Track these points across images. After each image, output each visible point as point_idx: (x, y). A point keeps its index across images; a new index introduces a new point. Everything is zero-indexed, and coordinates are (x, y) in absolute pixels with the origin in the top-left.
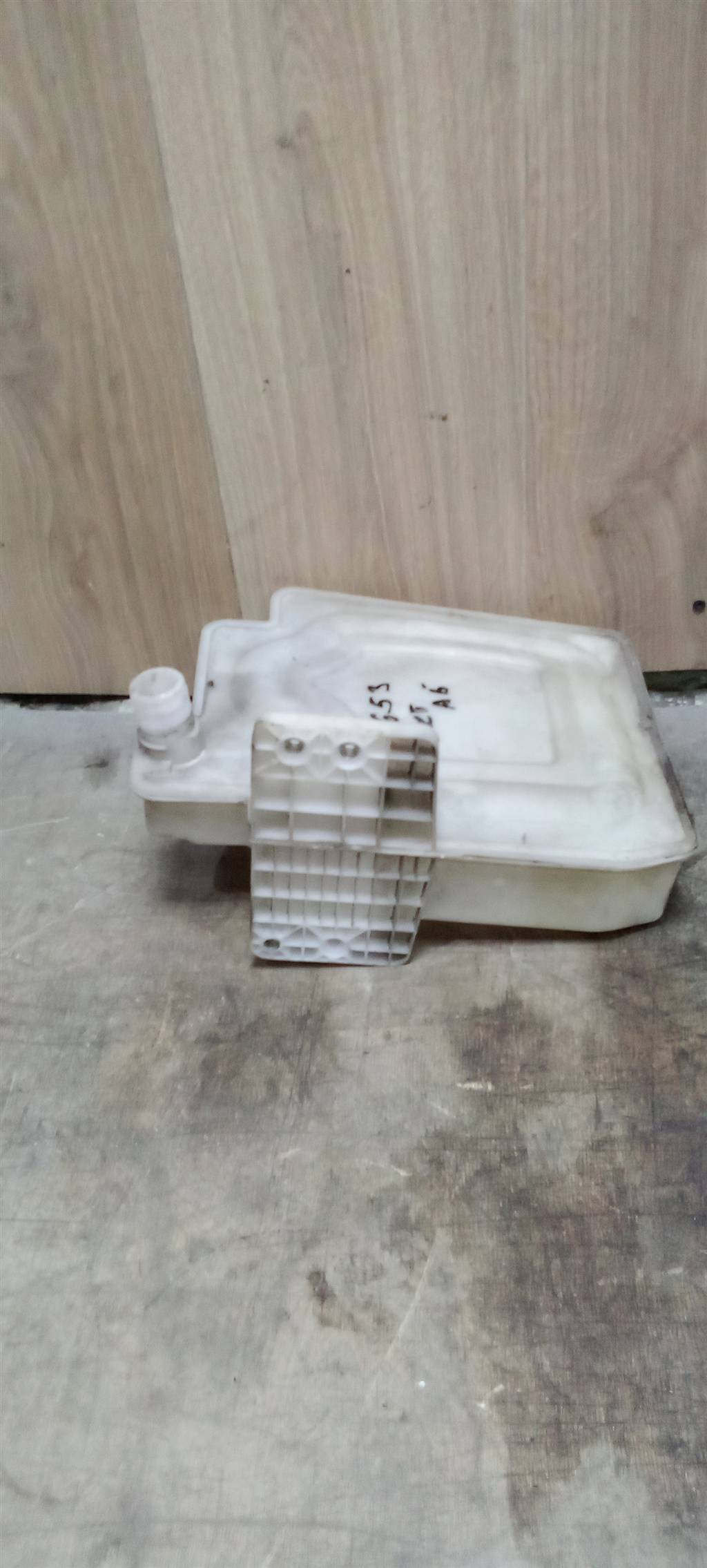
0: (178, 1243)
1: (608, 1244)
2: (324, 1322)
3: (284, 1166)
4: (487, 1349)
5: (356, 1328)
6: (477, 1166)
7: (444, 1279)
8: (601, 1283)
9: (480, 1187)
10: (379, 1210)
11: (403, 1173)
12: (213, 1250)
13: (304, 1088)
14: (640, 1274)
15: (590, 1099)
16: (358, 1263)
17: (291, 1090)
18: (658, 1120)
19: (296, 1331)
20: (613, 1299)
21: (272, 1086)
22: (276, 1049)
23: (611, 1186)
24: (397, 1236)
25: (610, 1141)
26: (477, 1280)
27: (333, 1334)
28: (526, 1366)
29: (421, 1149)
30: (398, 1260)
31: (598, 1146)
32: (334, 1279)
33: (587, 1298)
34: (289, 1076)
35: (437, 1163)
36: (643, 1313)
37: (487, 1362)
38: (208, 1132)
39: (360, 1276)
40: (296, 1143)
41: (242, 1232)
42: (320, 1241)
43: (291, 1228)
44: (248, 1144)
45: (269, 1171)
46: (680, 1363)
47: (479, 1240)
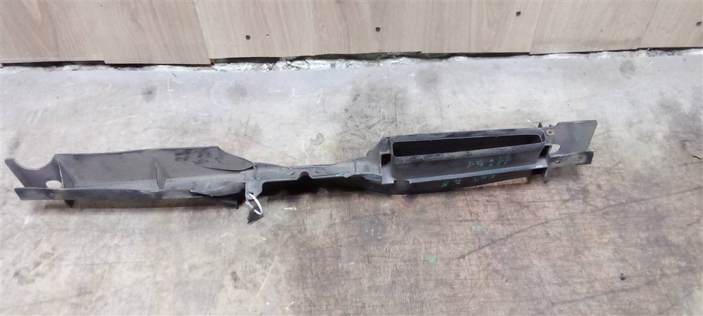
0: (186, 266)
1: (331, 257)
2: (236, 287)
3: (223, 239)
4: (290, 291)
5: (247, 288)
6: (290, 235)
7: (276, 271)
8: (328, 269)
9: (290, 241)
10: (256, 251)
11: (264, 239)
12: (197, 268)
14: (340, 265)
15: (329, 211)
16: (248, 268)
18: (351, 216)
19: (226, 291)
20: (331, 273)
23: (334, 238)
24: (262, 259)
25: (335, 224)
26: (287, 271)
27: (239, 291)
28: (302, 295)
29: (270, 230)
30: (261, 266)
31: (331, 226)
32: (239, 274)
33: (322, 273)
35: (276, 235)
36: (340, 277)
37: (289, 295)
38: (196, 229)
39: (248, 272)
40: (227, 231)
41: (208, 261)
42: (235, 262)
43: (225, 258)
44: (210, 232)
45: (218, 241)
46: (350, 291)
47: (289, 258)
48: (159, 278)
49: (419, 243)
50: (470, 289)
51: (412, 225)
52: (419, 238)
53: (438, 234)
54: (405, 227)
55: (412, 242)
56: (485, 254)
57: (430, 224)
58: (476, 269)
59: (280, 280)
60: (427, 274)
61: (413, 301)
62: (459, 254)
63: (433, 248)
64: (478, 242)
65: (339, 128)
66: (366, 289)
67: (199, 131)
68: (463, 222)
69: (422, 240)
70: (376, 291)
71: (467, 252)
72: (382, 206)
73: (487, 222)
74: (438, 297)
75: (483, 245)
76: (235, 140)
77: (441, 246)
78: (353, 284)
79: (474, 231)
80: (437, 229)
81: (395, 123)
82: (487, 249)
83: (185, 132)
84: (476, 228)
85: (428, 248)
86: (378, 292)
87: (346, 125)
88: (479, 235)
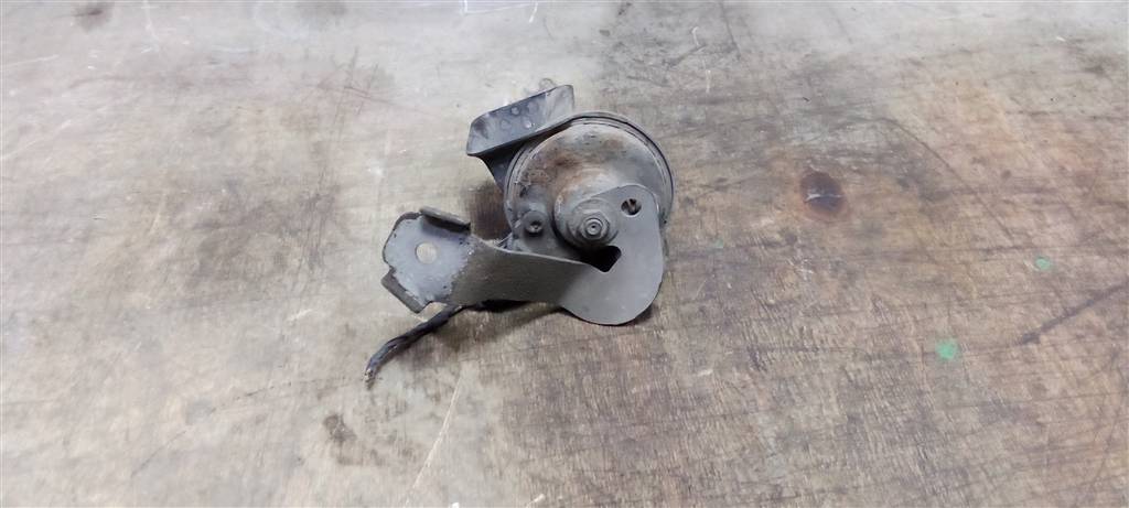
0: (174, 406)
1: (638, 357)
2: (343, 461)
3: (294, 326)
4: (524, 463)
5: (380, 462)
7: (476, 408)
8: (634, 390)
12: (214, 410)
13: (314, 257)
14: (672, 379)
16: (379, 404)
17: (300, 260)
19: (312, 474)
20: (648, 403)
21: (280, 261)
22: (283, 227)
24: (420, 375)
26: (508, 403)
27: (355, 472)
28: (566, 473)
30: (423, 395)
32: (352, 420)
33: (621, 405)
34: (297, 249)
36: (679, 412)
37: (524, 475)
38: (209, 304)
39: (383, 414)
40: (307, 305)
41: (248, 389)
42: (336, 388)
43: (304, 379)
44: (254, 310)
45: (279, 332)
46: (722, 451)
47: (506, 369)
48: (81, 447)
49: (892, 308)
50: (1088, 425)
51: (856, 265)
52: (887, 297)
53: (936, 284)
54: (835, 270)
55: (871, 307)
56: (1090, 327)
57: (905, 260)
58: (1084, 368)
59: (489, 431)
60: (946, 390)
61: (934, 471)
62: (1019, 332)
63: (935, 320)
64: (1058, 300)
65: (593, 66)
66: (771, 442)
67: (223, 81)
68: (995, 251)
69: (897, 302)
70: (806, 448)
71: (1039, 326)
72: (754, 225)
73: (1058, 249)
74: (1006, 452)
75: (1075, 305)
76: (320, 98)
77: (959, 312)
78: (726, 429)
79: (1034, 272)
80: (931, 271)
81: (734, 53)
82: (1090, 316)
83: (185, 85)
84: (1035, 265)
85: (923, 320)
86: (811, 451)
87: (611, 60)
88: (1052, 281)
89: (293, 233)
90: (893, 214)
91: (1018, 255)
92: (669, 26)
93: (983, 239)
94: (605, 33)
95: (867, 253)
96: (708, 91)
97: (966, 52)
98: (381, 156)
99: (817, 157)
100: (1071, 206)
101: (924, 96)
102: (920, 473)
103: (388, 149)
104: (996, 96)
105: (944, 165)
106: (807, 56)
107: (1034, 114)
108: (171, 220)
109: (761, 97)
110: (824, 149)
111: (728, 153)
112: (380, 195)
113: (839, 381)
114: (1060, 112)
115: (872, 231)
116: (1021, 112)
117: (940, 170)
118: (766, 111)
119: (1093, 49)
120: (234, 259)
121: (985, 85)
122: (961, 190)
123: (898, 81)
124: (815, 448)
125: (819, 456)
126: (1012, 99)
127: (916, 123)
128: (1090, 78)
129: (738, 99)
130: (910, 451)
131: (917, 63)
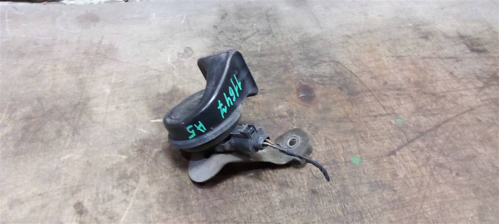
0: (4, 201)
3: (63, 162)
4: (165, 220)
6: (160, 149)
7: (144, 195)
9: (161, 157)
10: (112, 173)
11: (124, 157)
12: (22, 203)
13: (75, 131)
16: (100, 196)
17: (69, 132)
21: (59, 132)
22: (62, 118)
24: (121, 182)
26: (160, 193)
29: (133, 146)
30: (121, 191)
32: (87, 205)
34: (67, 127)
35: (141, 151)
36: (237, 193)
38: (24, 154)
39: (101, 201)
40: (70, 152)
41: (39, 192)
42: (81, 190)
43: (66, 187)
44: (45, 156)
45: (56, 165)
46: (255, 209)
47: (161, 177)
49: (333, 142)
50: (416, 190)
51: (318, 124)
52: (331, 138)
53: (353, 131)
54: (310, 127)
55: (324, 143)
56: (418, 147)
57: (341, 122)
58: (415, 165)
59: (150, 206)
60: (355, 177)
61: (348, 213)
62: (387, 151)
63: (352, 147)
64: (405, 136)
65: (209, 41)
66: (278, 204)
67: (39, 53)
68: (378, 117)
69: (336, 140)
70: (293, 206)
71: (396, 148)
72: (276, 109)
73: (406, 114)
74: (379, 203)
75: (412, 138)
76: (84, 58)
77: (362, 143)
78: (258, 199)
79: (395, 125)
80: (350, 126)
81: (271, 34)
82: (419, 143)
83: (22, 55)
84: (396, 122)
85: (346, 147)
86: (295, 207)
87: (217, 39)
88: (402, 128)
89: (66, 120)
90: (336, 102)
91: (388, 118)
92: (244, 24)
93: (374, 111)
94: (215, 27)
95: (324, 119)
96: (259, 51)
97: (370, 31)
98: (110, 84)
99: (305, 78)
100: (412, 95)
101: (352, 51)
102: (342, 215)
103: (113, 80)
104: (382, 50)
105: (359, 80)
106: (303, 35)
107: (399, 57)
108: (10, 117)
109: (282, 53)
110: (308, 75)
111: (266, 78)
112: (108, 101)
113: (308, 175)
114: (409, 56)
115: (327, 109)
116: (392, 57)
117: (357, 82)
118: (283, 59)
119: (424, 29)
120: (38, 133)
121: (378, 45)
122: (366, 91)
123: (341, 45)
124: (297, 206)
125: (298, 209)
126: (389, 51)
127: (347, 62)
128: (422, 41)
129: (272, 54)
130: (338, 205)
131: (349, 37)
